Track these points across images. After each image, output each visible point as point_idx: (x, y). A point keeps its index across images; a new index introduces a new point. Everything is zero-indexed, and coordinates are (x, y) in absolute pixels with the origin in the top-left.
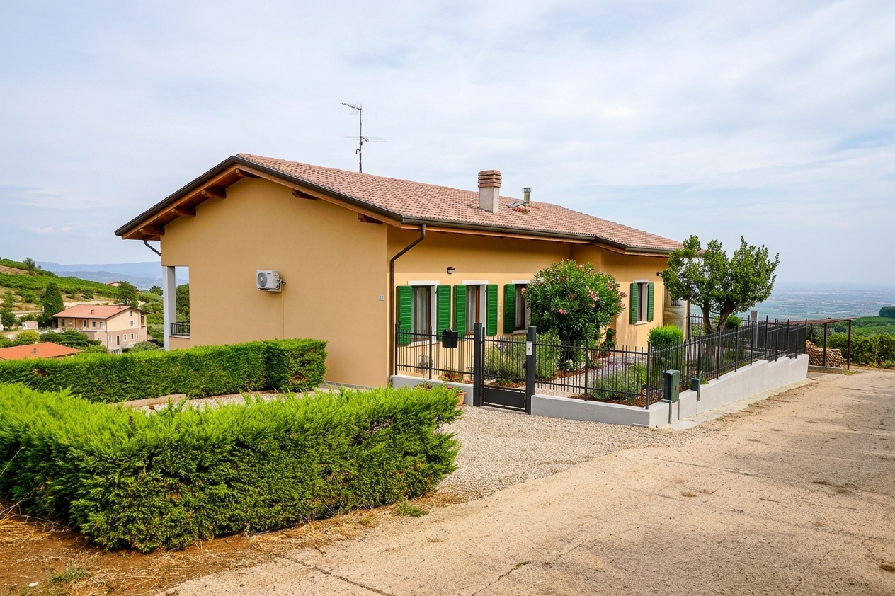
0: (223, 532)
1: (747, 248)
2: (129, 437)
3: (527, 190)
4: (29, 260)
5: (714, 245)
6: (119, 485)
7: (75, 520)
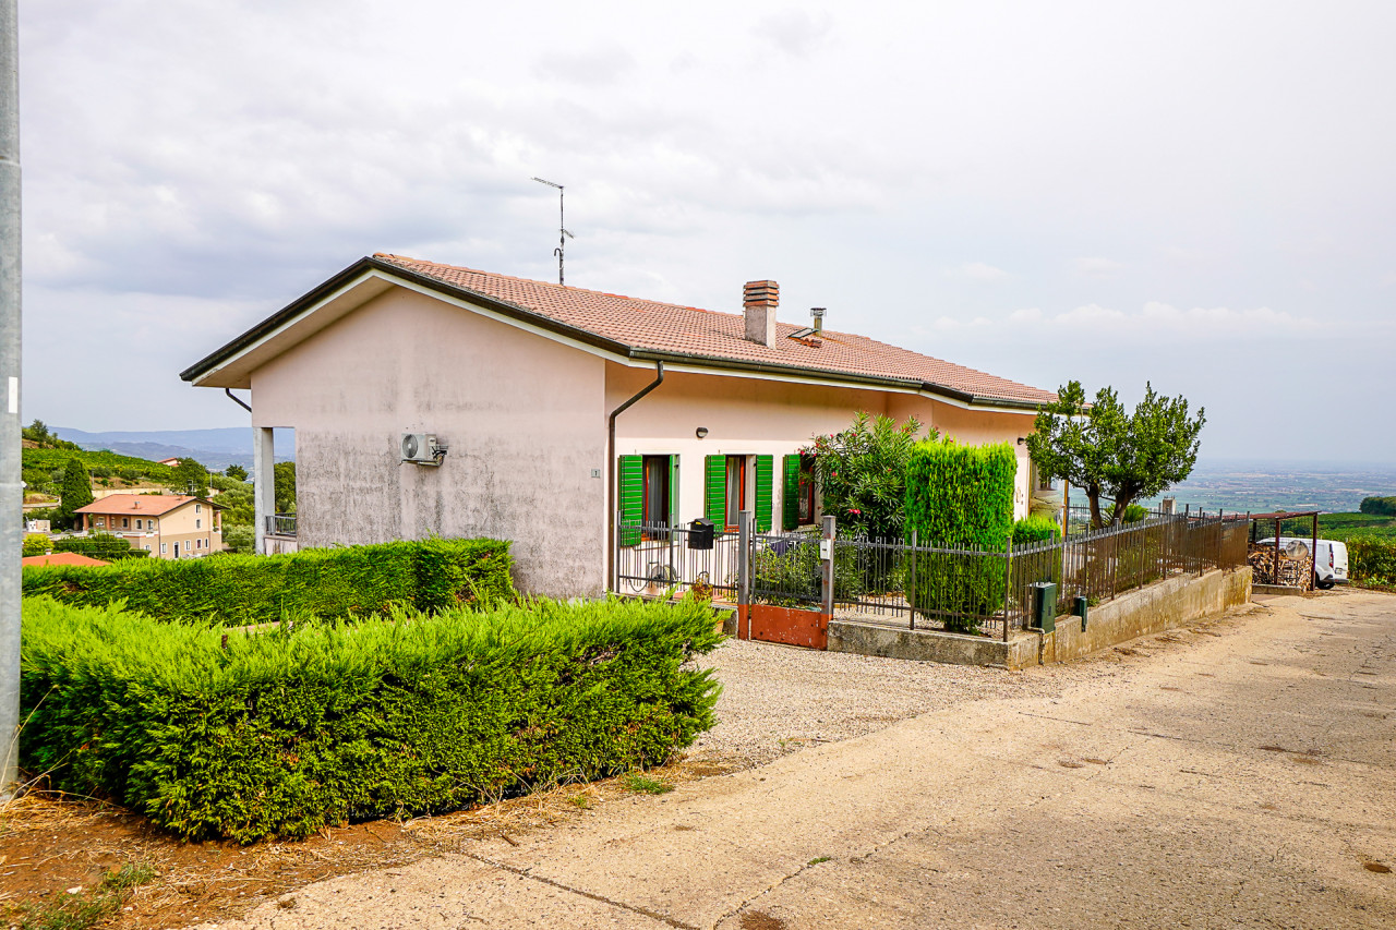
0: (363, 815)
1: (1156, 400)
2: (222, 667)
3: (818, 313)
4: (38, 424)
5: (1105, 396)
6: (206, 739)
7: (137, 794)
